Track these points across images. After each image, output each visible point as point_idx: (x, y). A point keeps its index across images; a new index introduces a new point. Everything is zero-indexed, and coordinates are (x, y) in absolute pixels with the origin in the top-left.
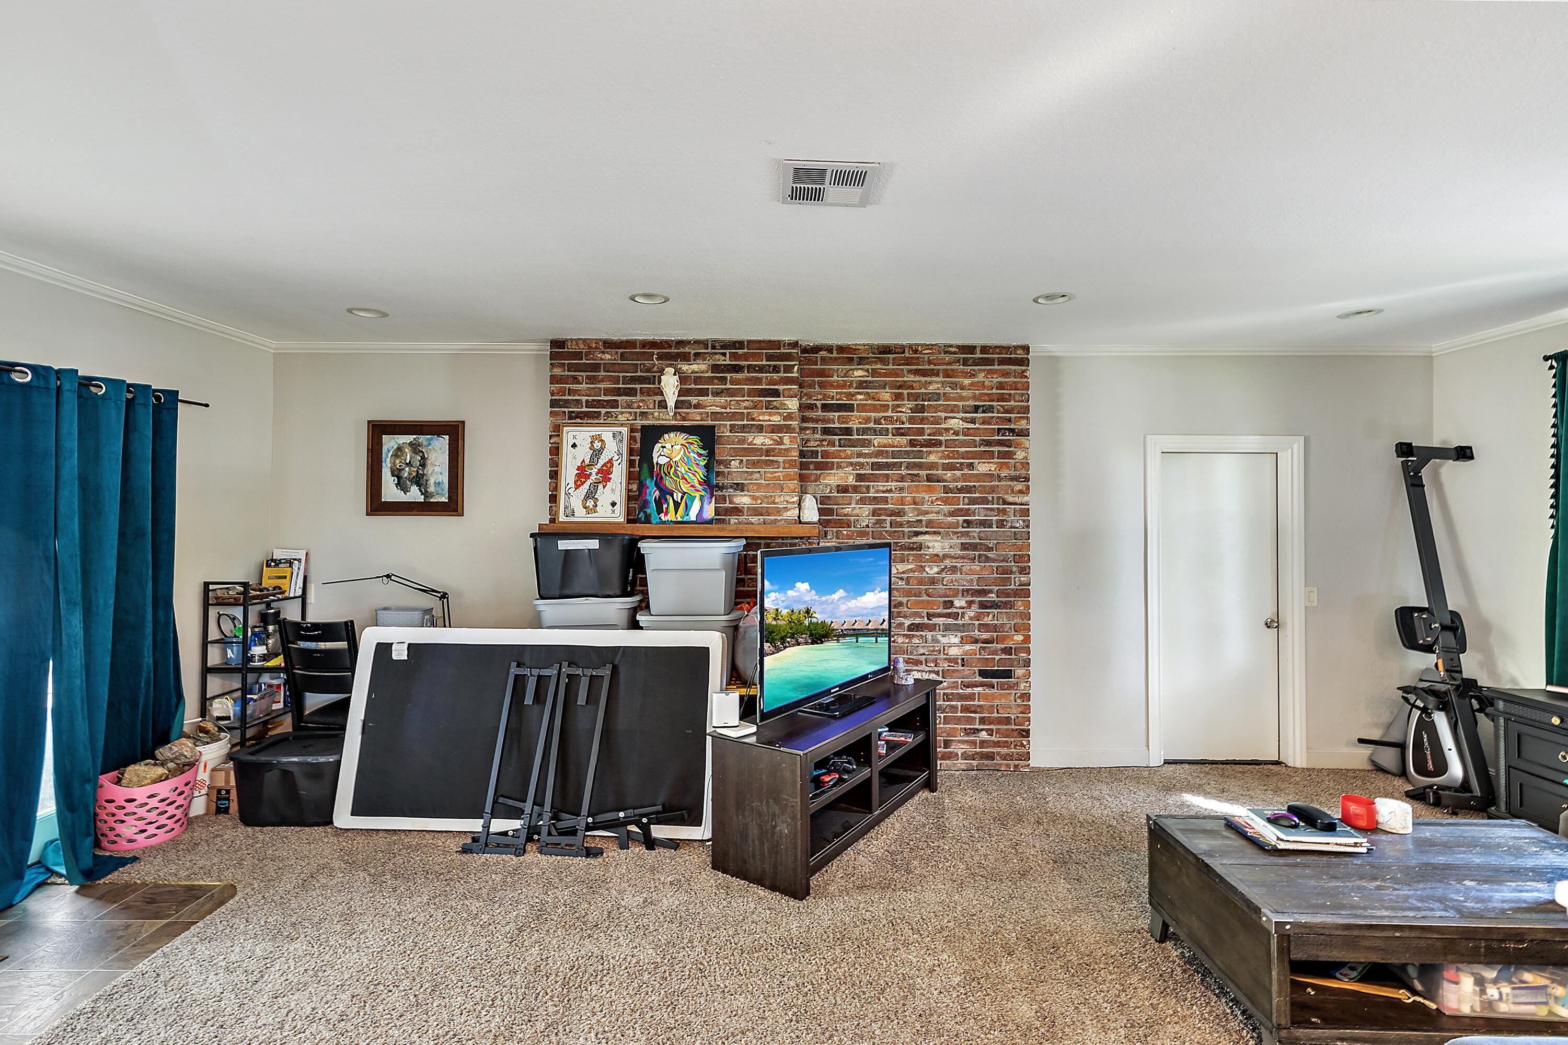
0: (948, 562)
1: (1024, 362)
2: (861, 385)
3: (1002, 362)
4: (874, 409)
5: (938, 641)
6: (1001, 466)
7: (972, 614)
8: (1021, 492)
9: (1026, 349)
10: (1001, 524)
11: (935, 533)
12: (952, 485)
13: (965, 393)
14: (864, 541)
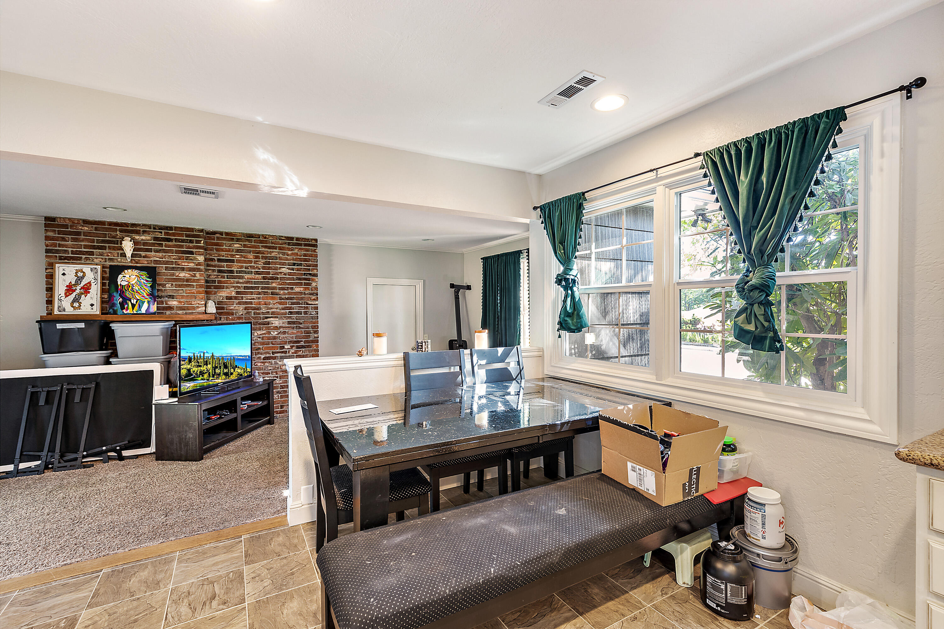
0: (282, 330)
1: (316, 246)
2: (238, 251)
3: (305, 245)
4: (245, 262)
5: (278, 364)
6: (305, 289)
7: (293, 351)
8: (314, 300)
9: (316, 240)
10: (306, 313)
11: (275, 317)
12: (283, 297)
13: (289, 257)
14: (241, 321)
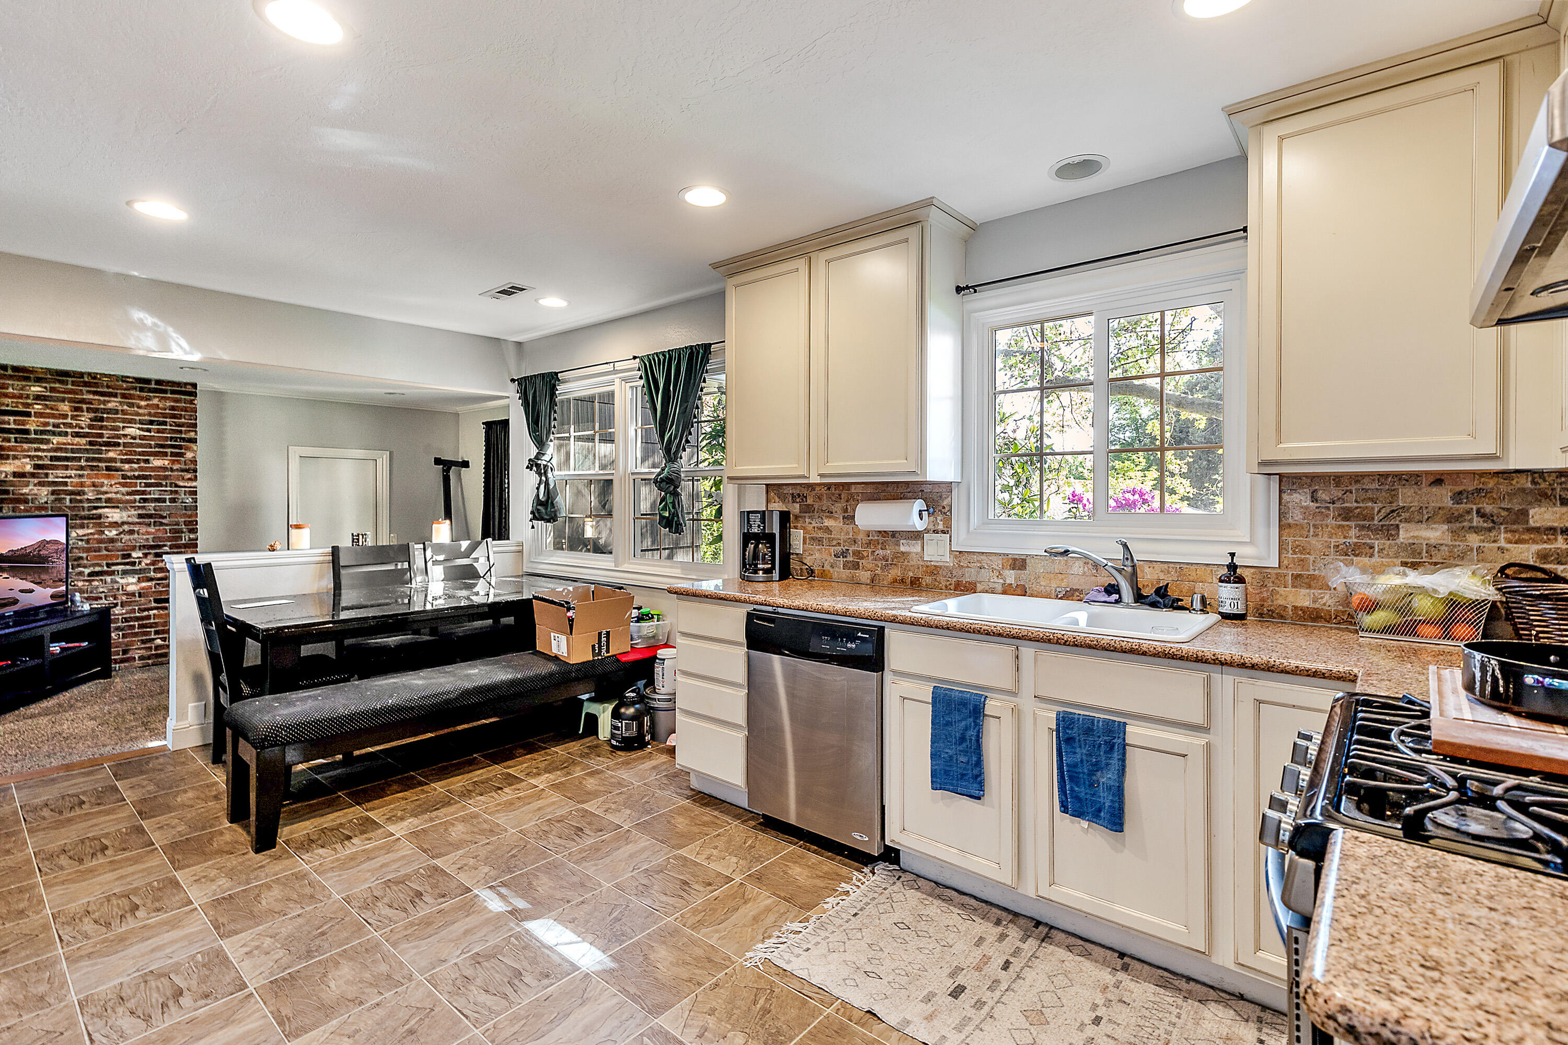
0: (126, 527)
1: (194, 394)
2: (38, 397)
3: (173, 392)
4: (53, 416)
5: (117, 582)
6: (173, 462)
7: (148, 562)
8: (190, 479)
9: (194, 386)
10: (173, 500)
11: (113, 507)
12: (129, 474)
13: (141, 411)
14: (43, 513)
